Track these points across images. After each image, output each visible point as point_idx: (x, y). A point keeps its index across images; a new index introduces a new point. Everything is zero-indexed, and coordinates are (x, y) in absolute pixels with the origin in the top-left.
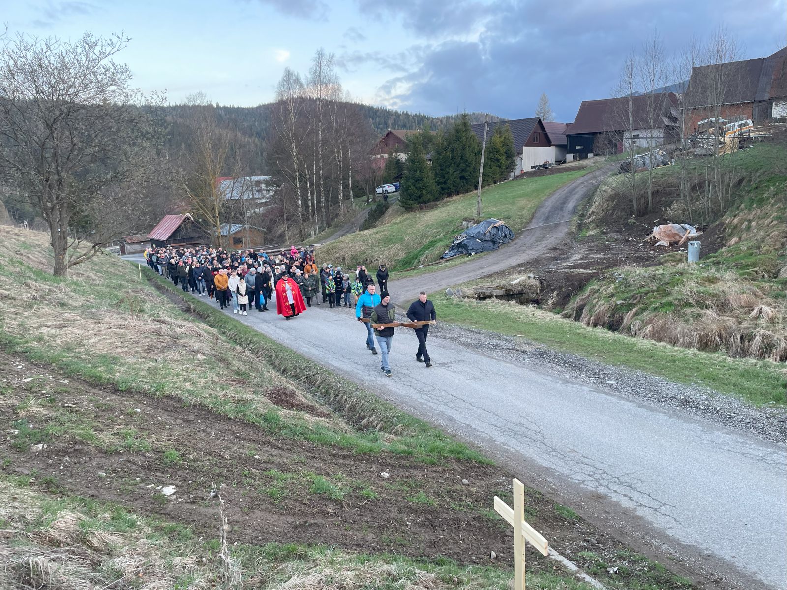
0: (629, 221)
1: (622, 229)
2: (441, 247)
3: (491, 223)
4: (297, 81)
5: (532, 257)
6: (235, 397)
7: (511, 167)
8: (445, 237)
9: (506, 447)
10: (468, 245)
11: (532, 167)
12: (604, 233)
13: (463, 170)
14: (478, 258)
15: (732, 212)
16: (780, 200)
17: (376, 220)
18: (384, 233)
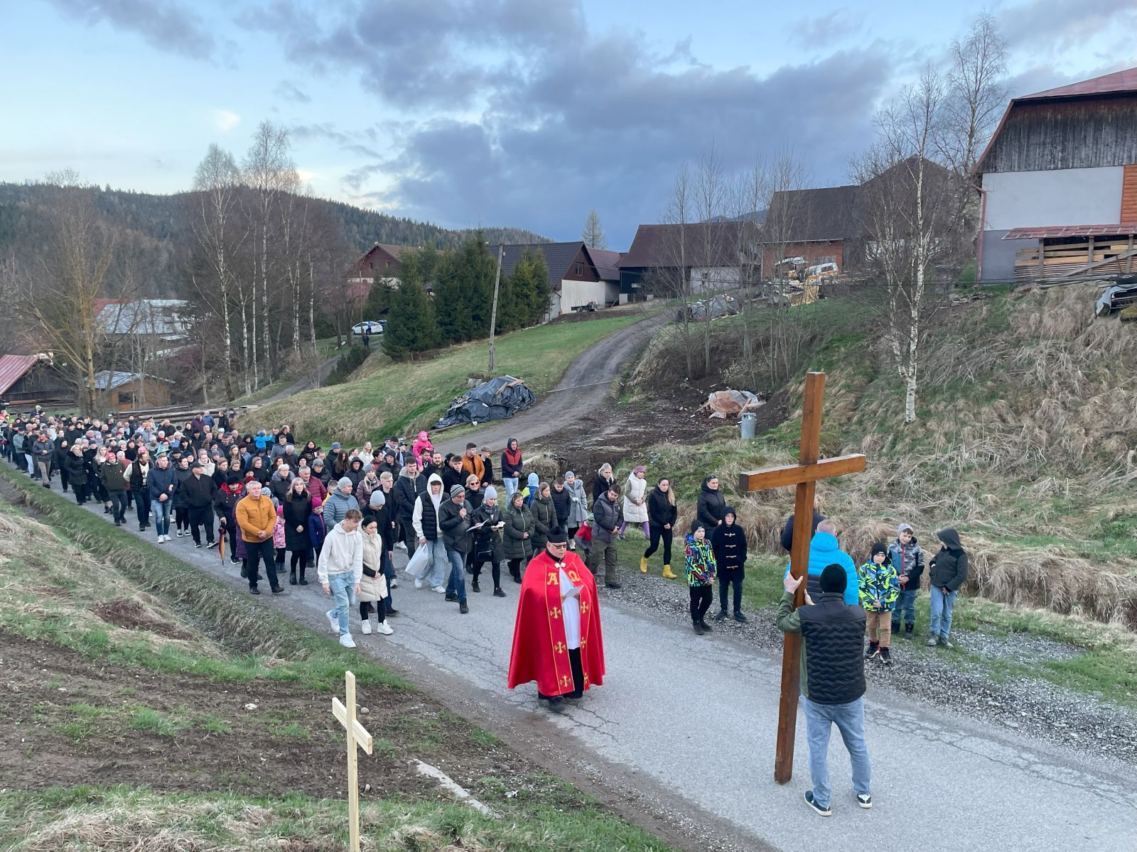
0: (681, 385)
1: (672, 395)
2: (434, 413)
3: (504, 381)
4: (229, 164)
5: (554, 429)
6: (43, 612)
7: (544, 306)
8: (442, 399)
9: (441, 669)
10: (471, 411)
11: (573, 309)
12: (650, 400)
13: (477, 307)
14: (483, 429)
15: (798, 377)
16: (850, 364)
17: (349, 372)
18: (357, 391)
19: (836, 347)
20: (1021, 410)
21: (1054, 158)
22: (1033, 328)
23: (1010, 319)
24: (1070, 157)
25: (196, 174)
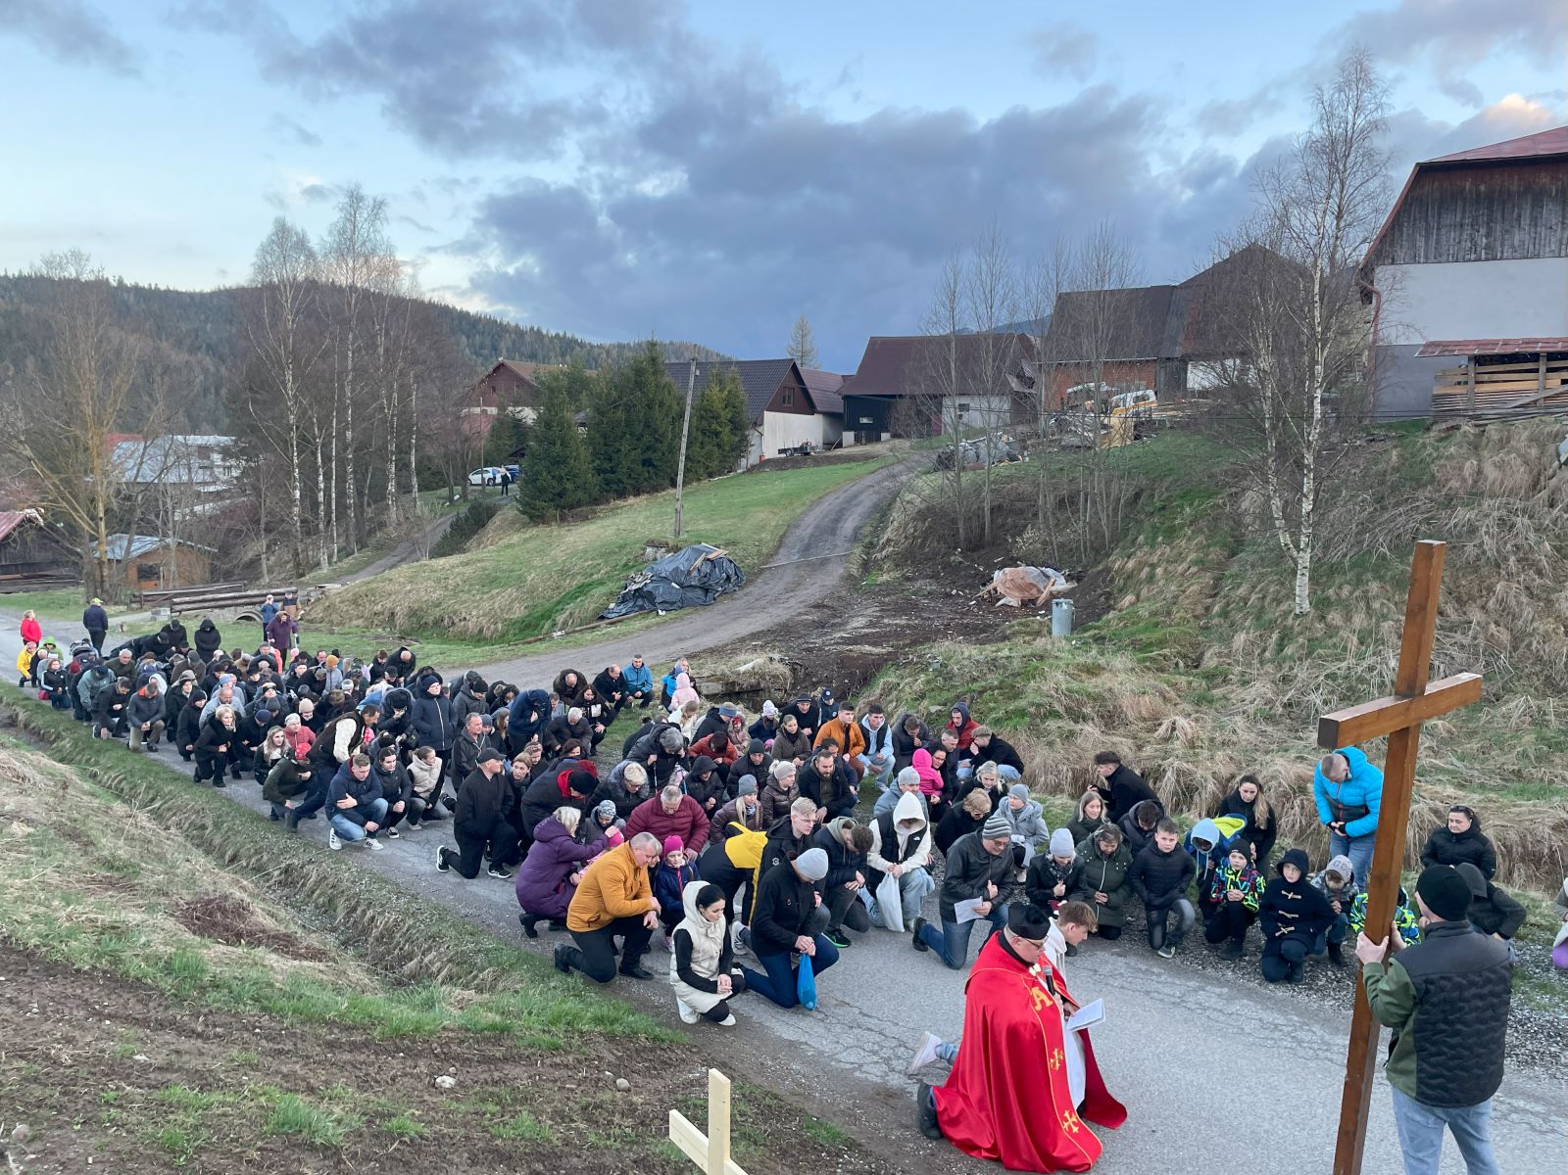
0: (952, 558)
1: (939, 572)
2: (599, 597)
3: (700, 552)
4: (301, 244)
5: (777, 620)
6: (96, 920)
7: (741, 447)
8: (609, 576)
10: (655, 593)
11: (781, 451)
12: (908, 579)
13: (648, 448)
14: (673, 621)
15: (1124, 548)
16: (1201, 531)
17: (468, 537)
18: (483, 564)
19: (1178, 506)
20: (1465, 598)
21: (1476, 245)
22: (1470, 482)
23: (1434, 468)
24: (1498, 243)
25: (254, 260)
